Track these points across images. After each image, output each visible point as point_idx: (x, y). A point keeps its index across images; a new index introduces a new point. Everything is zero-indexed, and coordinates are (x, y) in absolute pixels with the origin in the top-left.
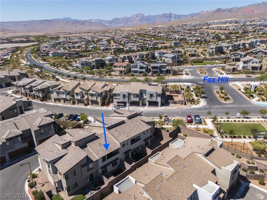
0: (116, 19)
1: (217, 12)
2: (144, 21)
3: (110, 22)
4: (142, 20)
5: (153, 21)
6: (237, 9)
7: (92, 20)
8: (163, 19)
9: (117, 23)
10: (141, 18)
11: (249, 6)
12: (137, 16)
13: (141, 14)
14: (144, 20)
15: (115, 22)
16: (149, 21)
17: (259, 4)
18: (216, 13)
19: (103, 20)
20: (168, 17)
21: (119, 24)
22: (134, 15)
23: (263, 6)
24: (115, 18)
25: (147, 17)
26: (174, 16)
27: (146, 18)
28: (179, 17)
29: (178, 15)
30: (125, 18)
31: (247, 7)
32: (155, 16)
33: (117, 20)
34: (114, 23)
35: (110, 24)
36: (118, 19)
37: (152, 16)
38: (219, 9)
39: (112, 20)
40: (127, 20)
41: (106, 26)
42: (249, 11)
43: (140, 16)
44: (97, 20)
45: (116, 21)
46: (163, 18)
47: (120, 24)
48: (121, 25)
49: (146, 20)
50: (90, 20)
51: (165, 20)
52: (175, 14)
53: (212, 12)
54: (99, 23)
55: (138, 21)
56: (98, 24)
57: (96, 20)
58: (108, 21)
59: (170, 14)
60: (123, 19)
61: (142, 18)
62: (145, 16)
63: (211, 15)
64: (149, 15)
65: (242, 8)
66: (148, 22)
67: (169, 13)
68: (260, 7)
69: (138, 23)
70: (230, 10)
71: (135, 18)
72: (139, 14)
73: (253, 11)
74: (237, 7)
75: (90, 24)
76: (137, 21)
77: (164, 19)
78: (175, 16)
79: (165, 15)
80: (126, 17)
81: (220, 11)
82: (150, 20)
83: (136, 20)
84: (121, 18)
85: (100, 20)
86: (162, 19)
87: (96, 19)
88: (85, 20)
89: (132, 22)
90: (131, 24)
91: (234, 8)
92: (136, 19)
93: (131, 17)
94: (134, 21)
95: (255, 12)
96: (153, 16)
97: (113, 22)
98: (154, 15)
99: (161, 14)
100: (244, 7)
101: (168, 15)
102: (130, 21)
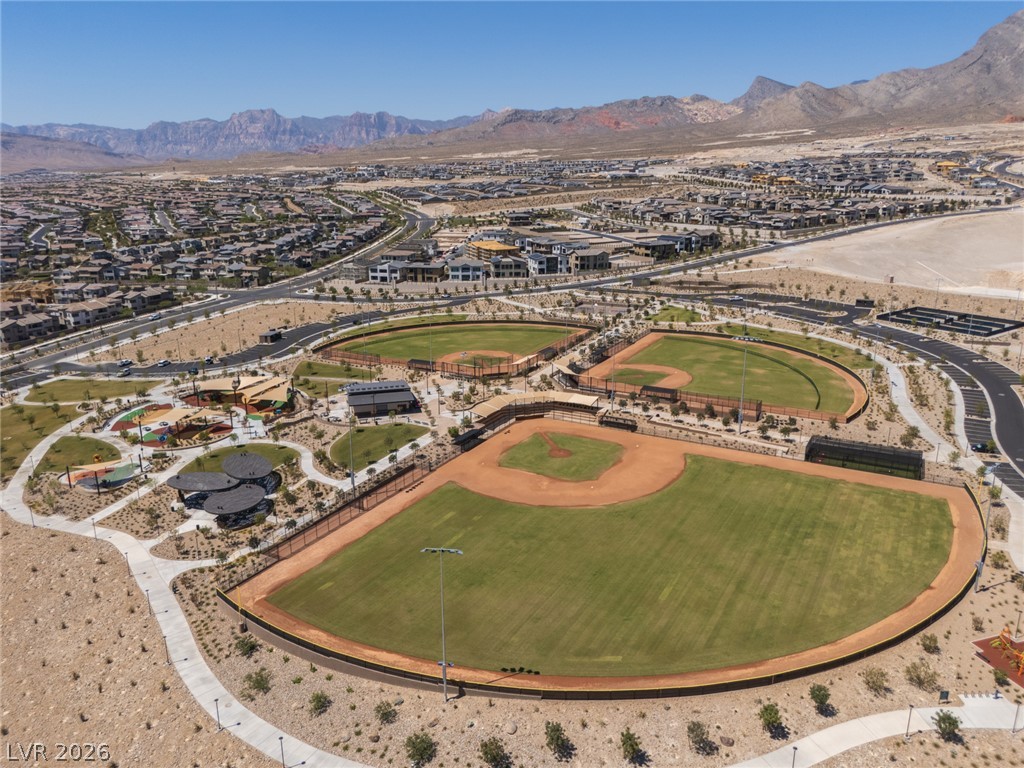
0: (164, 126)
1: (511, 121)
2: (283, 138)
3: (140, 137)
4: (277, 133)
5: (318, 137)
6: (572, 114)
7: (60, 125)
8: (354, 134)
9: (169, 143)
10: (269, 128)
11: (607, 105)
12: (253, 118)
13: (269, 110)
14: (284, 132)
15: (163, 137)
16: (304, 140)
17: (634, 103)
18: (508, 125)
19: (109, 129)
20: (374, 126)
21: (178, 147)
22: (241, 114)
23: (645, 108)
24: (162, 122)
25: (294, 123)
26: (394, 122)
27: (289, 127)
28: (415, 128)
29: (411, 121)
30: (204, 123)
31: (600, 108)
32: (327, 119)
33: (170, 132)
34: (157, 143)
35: (138, 144)
36: (174, 125)
37: (314, 119)
38: (517, 112)
39: (149, 131)
40: (212, 131)
41: (115, 155)
42: (606, 123)
43: (265, 120)
44: (80, 126)
45: (166, 135)
46: (355, 128)
47: (185, 147)
48: (188, 152)
49: (292, 132)
50: (50, 126)
51: (364, 135)
52: (399, 117)
53: (498, 122)
54: (90, 139)
55: (259, 138)
56: (78, 146)
57: (73, 126)
58: (130, 132)
59: (381, 116)
60: (197, 128)
61: (273, 127)
62: (285, 121)
63: (492, 129)
64: (303, 117)
65: (587, 111)
66: (298, 140)
67: (378, 111)
68: (638, 110)
69: (260, 143)
70: (553, 117)
71: (244, 127)
72: (263, 111)
73: (617, 123)
74: (572, 109)
75: (40, 146)
76: (256, 136)
77: (359, 133)
78: (400, 124)
79: (361, 120)
80: (208, 120)
81: (520, 119)
82: (305, 134)
83: (252, 135)
84: (187, 123)
85: (93, 126)
86: (350, 130)
87: (77, 122)
88: (25, 127)
89: (236, 142)
90: (229, 146)
91: (565, 111)
92: (251, 130)
93: (228, 121)
94: (241, 136)
95: (625, 127)
96: (319, 120)
97: (154, 138)
98: (321, 116)
99: (350, 114)
100: (592, 108)
101: (372, 120)
102: (227, 137)
